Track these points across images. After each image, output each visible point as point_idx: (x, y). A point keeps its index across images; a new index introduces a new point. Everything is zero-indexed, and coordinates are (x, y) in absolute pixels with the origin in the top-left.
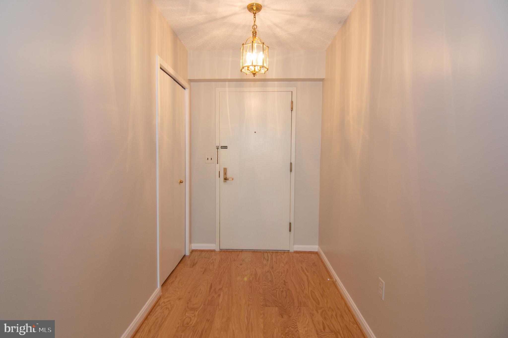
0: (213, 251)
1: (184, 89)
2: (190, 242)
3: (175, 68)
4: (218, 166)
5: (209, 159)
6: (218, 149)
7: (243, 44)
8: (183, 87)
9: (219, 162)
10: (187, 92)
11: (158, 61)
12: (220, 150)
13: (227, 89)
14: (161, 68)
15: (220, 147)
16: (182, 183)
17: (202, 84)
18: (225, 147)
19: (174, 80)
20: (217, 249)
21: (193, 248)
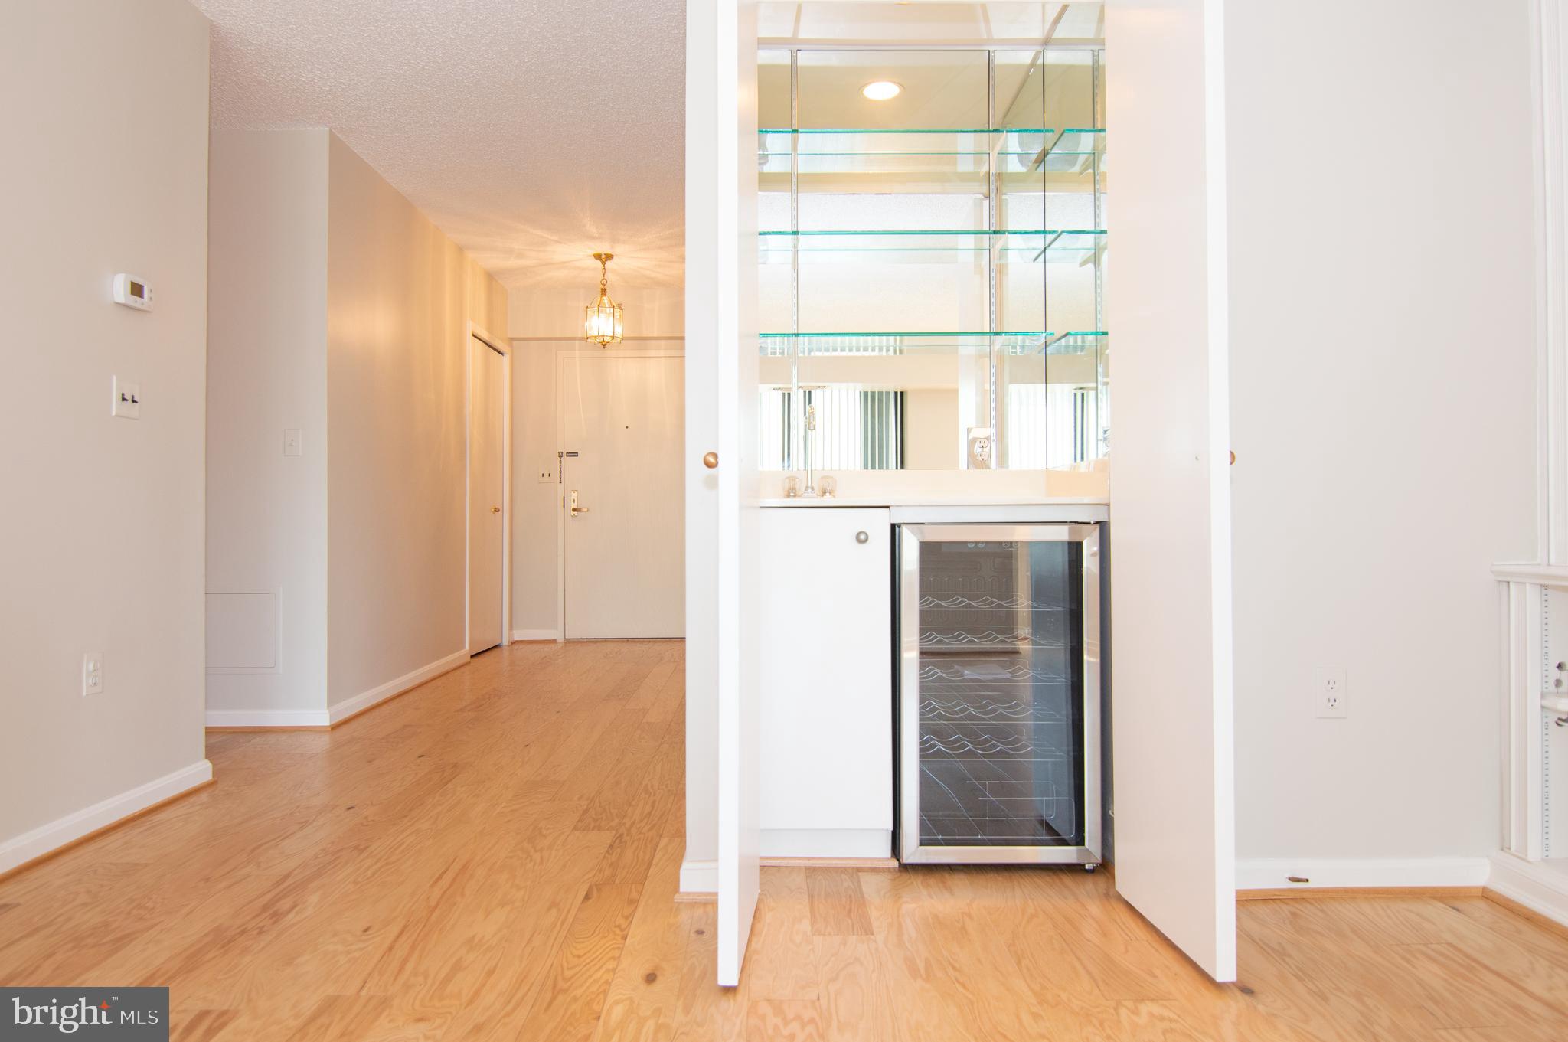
0: (554, 641)
1: (502, 354)
2: (511, 628)
3: (490, 330)
4: (561, 487)
5: (546, 475)
6: (560, 456)
7: (587, 307)
8: (499, 352)
9: (562, 481)
10: (506, 359)
11: (470, 327)
12: (565, 458)
13: (577, 353)
14: (473, 335)
15: (564, 455)
16: (498, 511)
17: (533, 343)
18: (575, 454)
19: (487, 344)
20: (560, 638)
21: (516, 638)
